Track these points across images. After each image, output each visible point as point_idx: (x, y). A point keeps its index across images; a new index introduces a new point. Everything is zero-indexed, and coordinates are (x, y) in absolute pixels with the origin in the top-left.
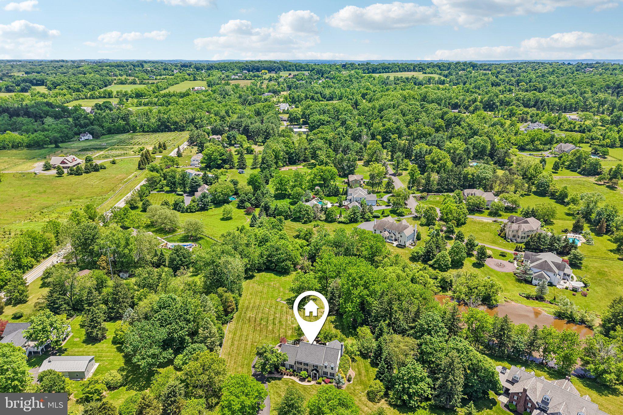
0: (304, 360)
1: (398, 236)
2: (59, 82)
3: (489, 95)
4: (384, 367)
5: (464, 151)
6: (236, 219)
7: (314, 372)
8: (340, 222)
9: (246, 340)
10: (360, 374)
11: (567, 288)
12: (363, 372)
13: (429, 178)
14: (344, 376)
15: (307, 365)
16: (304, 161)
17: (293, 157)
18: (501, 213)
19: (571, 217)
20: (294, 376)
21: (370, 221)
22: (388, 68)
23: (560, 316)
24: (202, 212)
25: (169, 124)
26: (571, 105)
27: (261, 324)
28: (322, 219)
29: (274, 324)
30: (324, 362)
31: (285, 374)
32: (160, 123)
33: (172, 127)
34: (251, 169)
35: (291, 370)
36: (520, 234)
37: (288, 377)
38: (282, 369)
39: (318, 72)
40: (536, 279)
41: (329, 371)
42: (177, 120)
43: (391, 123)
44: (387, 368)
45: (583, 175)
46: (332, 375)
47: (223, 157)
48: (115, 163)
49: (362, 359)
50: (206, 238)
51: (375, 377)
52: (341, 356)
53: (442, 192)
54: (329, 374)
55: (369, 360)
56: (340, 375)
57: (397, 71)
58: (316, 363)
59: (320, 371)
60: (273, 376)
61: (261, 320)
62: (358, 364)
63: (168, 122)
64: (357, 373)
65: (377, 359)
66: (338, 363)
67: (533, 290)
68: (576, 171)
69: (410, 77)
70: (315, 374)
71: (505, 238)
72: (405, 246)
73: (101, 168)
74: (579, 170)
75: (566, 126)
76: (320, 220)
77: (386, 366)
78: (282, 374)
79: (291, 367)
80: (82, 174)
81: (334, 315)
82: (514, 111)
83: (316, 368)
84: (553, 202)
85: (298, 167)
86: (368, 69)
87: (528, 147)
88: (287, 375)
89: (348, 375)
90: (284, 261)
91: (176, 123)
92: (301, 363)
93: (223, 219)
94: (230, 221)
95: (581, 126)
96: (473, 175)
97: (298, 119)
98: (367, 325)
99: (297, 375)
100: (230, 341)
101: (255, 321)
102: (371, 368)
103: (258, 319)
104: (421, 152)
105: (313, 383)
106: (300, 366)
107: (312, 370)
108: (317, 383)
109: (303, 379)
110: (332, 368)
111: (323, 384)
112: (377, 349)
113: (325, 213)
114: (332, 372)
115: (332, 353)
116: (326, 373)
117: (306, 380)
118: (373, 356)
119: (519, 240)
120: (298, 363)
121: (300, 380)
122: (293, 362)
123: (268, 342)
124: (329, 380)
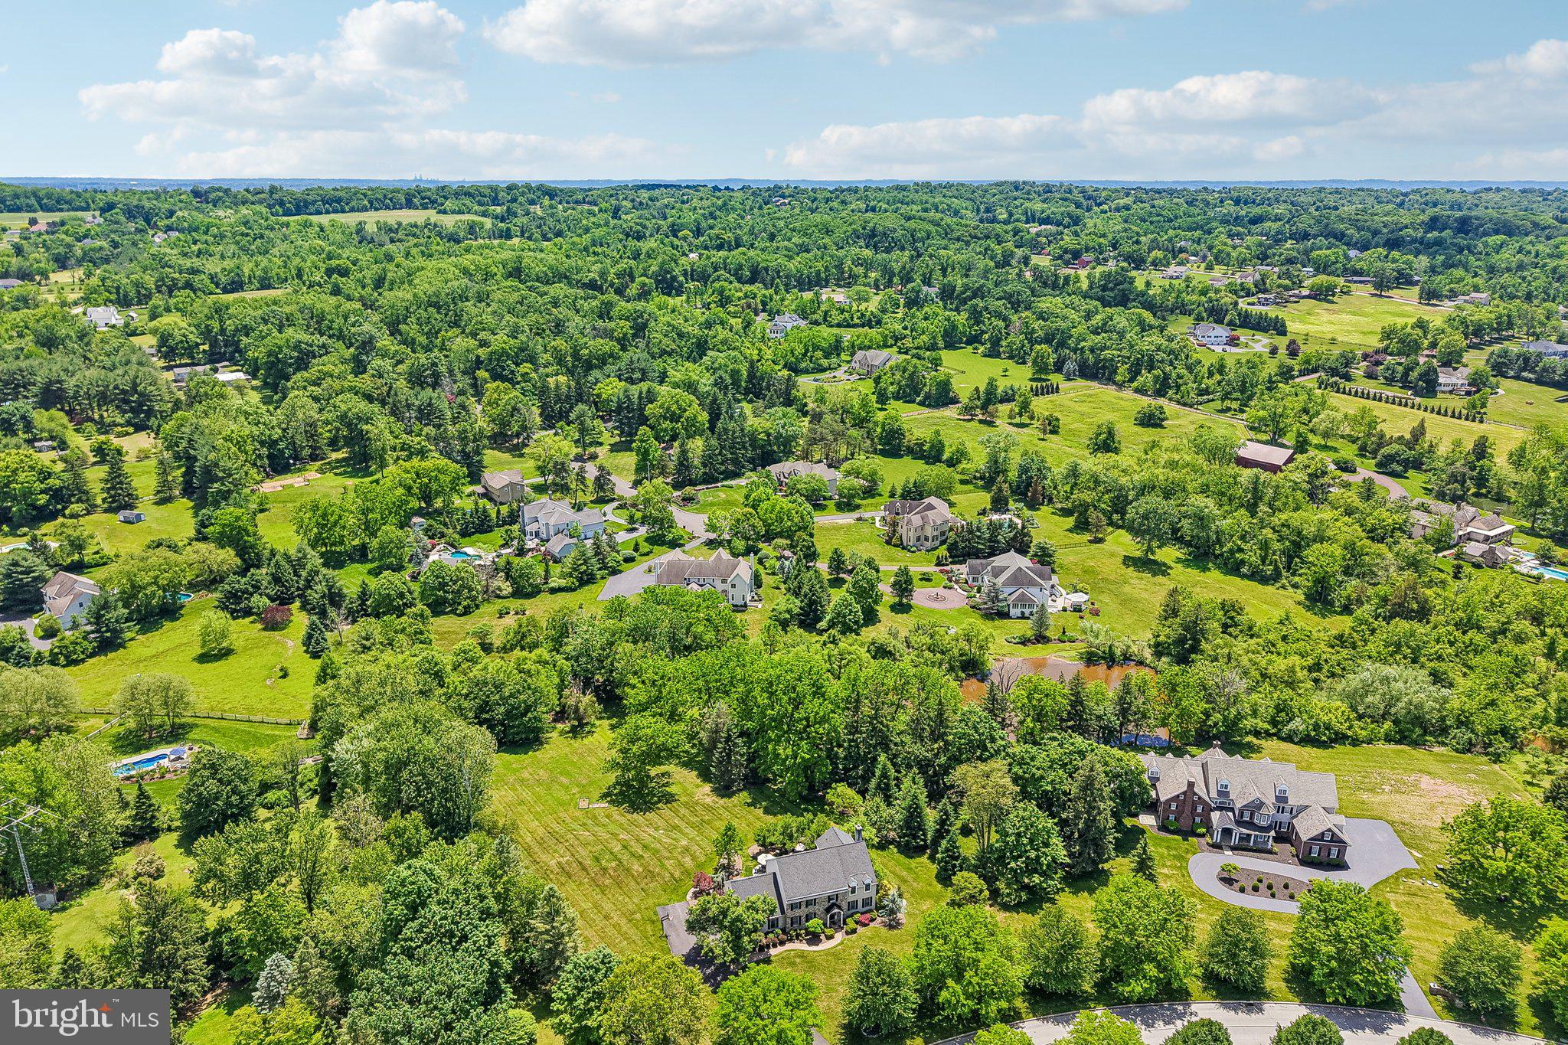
0: (803, 896)
3: (660, 260)
5: (715, 385)
6: (245, 649)
8: (554, 591)
9: (607, 917)
11: (1065, 610)
13: (684, 452)
15: (814, 902)
16: (314, 458)
17: (282, 452)
18: (858, 501)
19: (970, 487)
21: (621, 572)
22: (339, 200)
23: (1090, 659)
24: (111, 655)
26: (818, 273)
28: (504, 593)
34: (156, 503)
35: (778, 931)
36: (929, 532)
38: (757, 937)
39: (130, 214)
40: (1015, 606)
43: (501, 336)
45: (929, 406)
47: (50, 481)
50: (198, 721)
53: (717, 481)
54: (860, 904)
57: (365, 209)
58: (831, 891)
59: (844, 903)
67: (1026, 628)
68: (913, 402)
69: (421, 222)
71: (901, 546)
72: (745, 605)
74: (918, 399)
75: (836, 317)
76: (499, 597)
81: (740, 790)
82: (727, 293)
83: (833, 902)
84: (920, 465)
85: (307, 474)
86: (282, 204)
87: (803, 365)
88: (775, 946)
92: (799, 905)
93: (204, 658)
94: (231, 658)
95: (863, 315)
96: (769, 435)
97: (190, 348)
99: (798, 935)
101: (584, 869)
104: (629, 399)
105: (839, 936)
106: (797, 913)
107: (828, 910)
108: (847, 933)
109: (814, 938)
110: (868, 887)
111: (860, 929)
112: (912, 814)
113: (508, 577)
114: (866, 895)
115: (853, 854)
116: (853, 905)
117: (823, 937)
118: (905, 835)
119: (929, 544)
120: (792, 907)
121: (810, 942)
122: (778, 910)
123: (662, 901)
124: (868, 915)
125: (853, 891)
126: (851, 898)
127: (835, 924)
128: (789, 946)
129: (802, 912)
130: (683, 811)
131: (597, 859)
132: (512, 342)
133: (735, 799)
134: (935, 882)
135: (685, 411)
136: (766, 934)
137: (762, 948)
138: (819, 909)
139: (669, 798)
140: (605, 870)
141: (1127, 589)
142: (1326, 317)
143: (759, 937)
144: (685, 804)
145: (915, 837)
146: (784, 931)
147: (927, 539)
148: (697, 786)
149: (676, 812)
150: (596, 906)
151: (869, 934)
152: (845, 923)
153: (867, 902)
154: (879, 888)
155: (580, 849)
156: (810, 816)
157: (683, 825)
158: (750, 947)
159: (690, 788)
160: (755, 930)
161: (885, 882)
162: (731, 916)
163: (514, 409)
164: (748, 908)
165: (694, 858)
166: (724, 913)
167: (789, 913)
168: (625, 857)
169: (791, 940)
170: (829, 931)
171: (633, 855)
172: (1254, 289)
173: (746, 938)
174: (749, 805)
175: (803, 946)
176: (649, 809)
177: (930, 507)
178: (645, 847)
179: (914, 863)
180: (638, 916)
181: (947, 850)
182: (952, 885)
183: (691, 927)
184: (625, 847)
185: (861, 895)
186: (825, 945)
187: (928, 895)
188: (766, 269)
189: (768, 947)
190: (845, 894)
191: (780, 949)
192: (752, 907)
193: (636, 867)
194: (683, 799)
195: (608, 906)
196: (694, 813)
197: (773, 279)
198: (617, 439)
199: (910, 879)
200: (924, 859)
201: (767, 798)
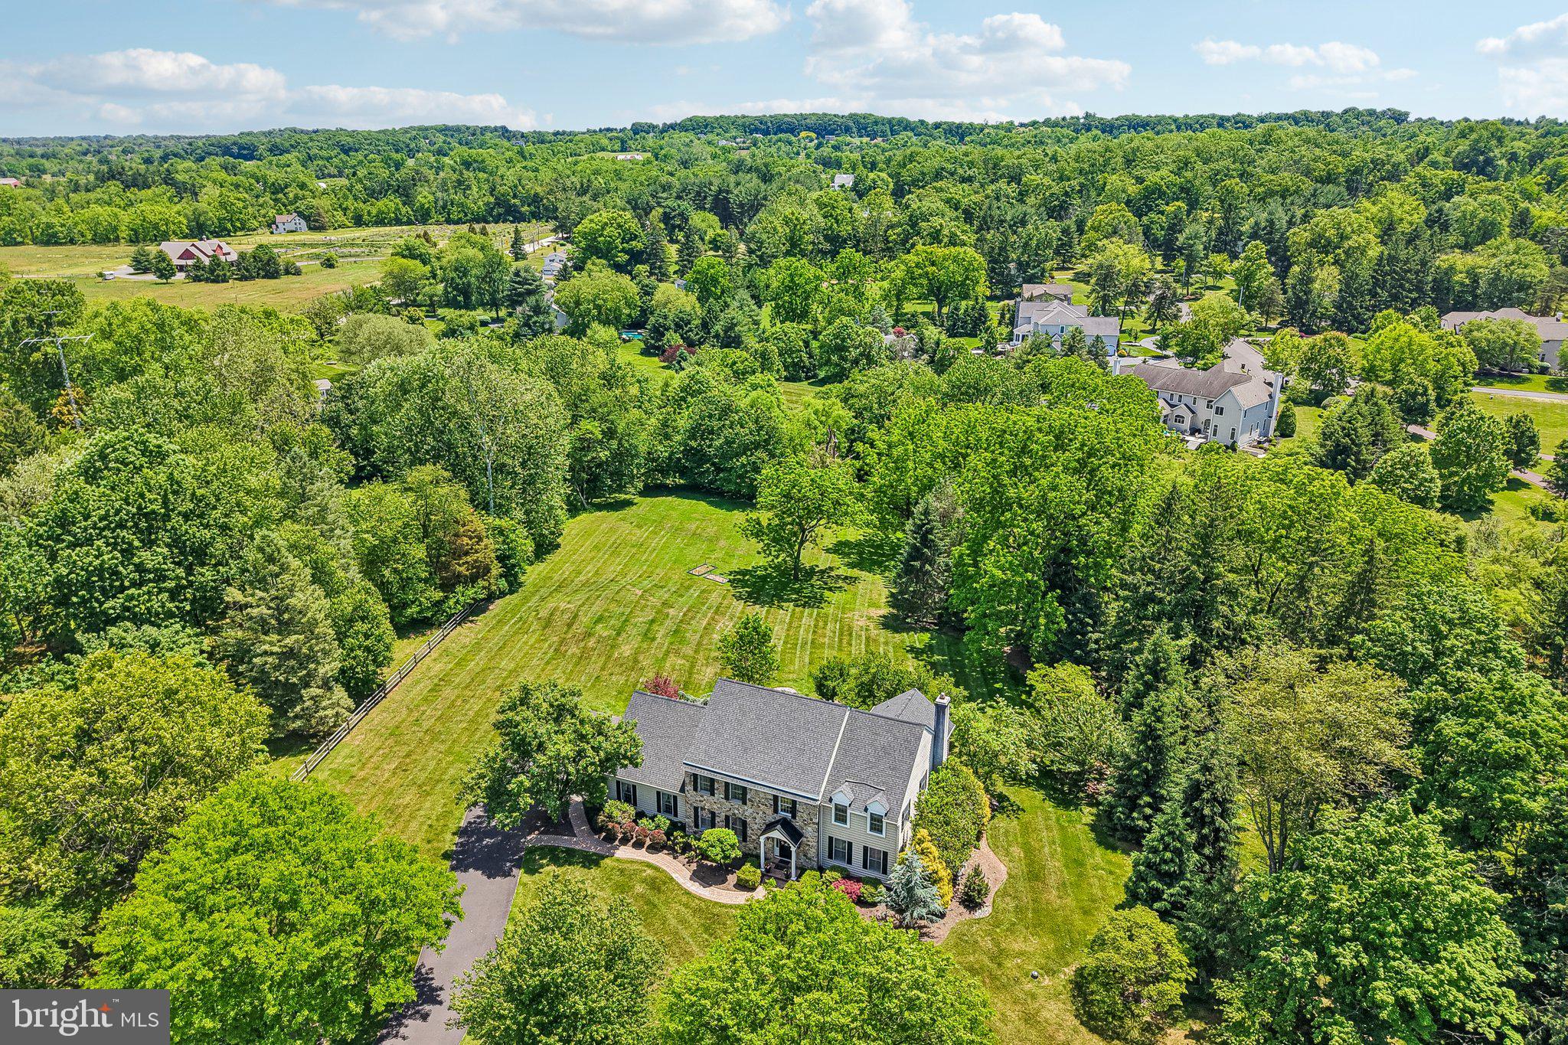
0: (726, 767)
1: (1204, 413)
2: (287, 145)
4: (1180, 838)
7: (777, 834)
10: (1035, 874)
12: (1055, 865)
13: (1306, 280)
14: (944, 873)
15: (741, 794)
20: (672, 851)
25: (517, 202)
27: (589, 635)
29: (648, 636)
30: (834, 782)
31: (625, 841)
32: (492, 200)
33: (525, 208)
35: (664, 821)
37: (642, 855)
38: (617, 811)
41: (856, 833)
42: (539, 189)
44: (1198, 847)
46: (878, 861)
47: (634, 243)
48: (331, 266)
49: (1049, 806)
51: (1122, 897)
52: (935, 767)
54: (858, 856)
55: (1088, 815)
56: (920, 864)
58: (790, 786)
59: (809, 831)
60: (564, 842)
61: (600, 620)
62: (1026, 829)
63: (515, 196)
64: (1021, 868)
65: (1133, 805)
66: (912, 793)
70: (785, 852)
73: (287, 272)
77: (1192, 838)
78: (610, 838)
79: (666, 803)
80: (225, 281)
81: (924, 629)
83: (787, 818)
88: (638, 845)
89: (966, 871)
90: (745, 449)
91: (536, 199)
92: (711, 786)
98: (1078, 661)
99: (686, 848)
100: (426, 685)
102: (1099, 851)
103: (585, 620)
106: (707, 801)
107: (768, 827)
110: (876, 823)
114: (875, 841)
116: (839, 850)
117: (733, 877)
120: (696, 782)
121: (700, 874)
124: (858, 888)
125: (841, 814)
126: (841, 832)
128: (660, 859)
129: (716, 803)
131: (598, 620)
133: (900, 637)
138: (754, 815)
159: (858, 604)
167: (691, 796)
168: (632, 633)
174: (912, 650)
175: (681, 874)
185: (859, 835)
189: (625, 839)
191: (638, 855)
193: (626, 648)
194: (830, 609)
196: (818, 629)
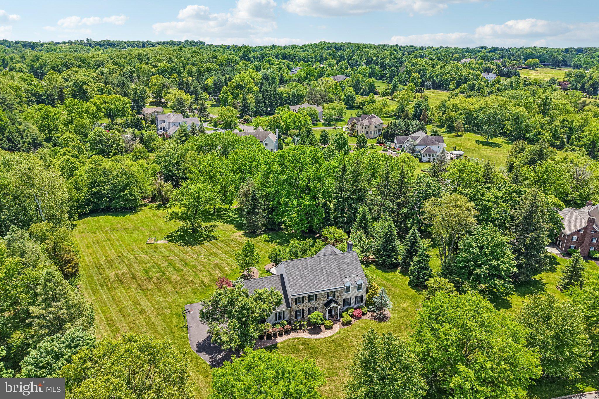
0: (307, 290)
7: (334, 305)
11: (451, 159)
15: (315, 298)
18: (333, 123)
29: (178, 270)
30: (342, 280)
35: (285, 322)
36: (373, 129)
38: (266, 327)
40: (425, 155)
54: (353, 301)
58: (332, 287)
59: (340, 300)
74: (360, 92)
79: (279, 316)
81: (262, 234)
83: (331, 299)
88: (281, 335)
92: (302, 300)
96: (288, 94)
99: (301, 326)
101: (135, 278)
103: (139, 274)
104: (220, 81)
105: (337, 327)
106: (301, 306)
107: (327, 305)
108: (344, 324)
109: (315, 328)
110: (360, 287)
111: (354, 322)
112: (386, 241)
113: (141, 141)
114: (359, 293)
115: (347, 260)
116: (347, 302)
117: (322, 327)
118: (382, 256)
119: (372, 136)
120: (296, 301)
121: (312, 332)
122: (283, 302)
123: (190, 300)
124: (360, 310)
125: (348, 289)
126: (346, 296)
127: (332, 316)
128: (293, 335)
129: (305, 306)
130: (220, 245)
131: (147, 272)
132: (168, 65)
133: (258, 238)
134: (408, 288)
135: (247, 85)
136: (274, 325)
137: (269, 337)
138: (319, 303)
139: (212, 238)
140: (150, 279)
141: (481, 152)
142: (534, 74)
143: (268, 327)
144: (223, 242)
145: (390, 256)
146: (289, 322)
147: (371, 133)
148: (233, 232)
149: (216, 246)
150: (136, 304)
151: (362, 325)
152: (341, 316)
153: (359, 299)
154: (369, 287)
155: (136, 266)
156: (311, 241)
157: (218, 252)
158: (256, 335)
159: (228, 233)
160: (263, 321)
161: (374, 283)
162: (239, 304)
163: (164, 85)
164: (256, 299)
165: (222, 271)
166: (232, 302)
167: (294, 307)
168: (169, 271)
169: (295, 330)
170: (328, 323)
171: (175, 269)
172: (501, 65)
173: (252, 326)
174: (267, 241)
175: (306, 335)
176: (196, 244)
177: (373, 117)
178: (186, 264)
179: (390, 275)
180: (167, 311)
181: (419, 262)
182: (426, 287)
183: (205, 317)
184: (170, 264)
185: (354, 293)
186: (325, 334)
187: (407, 297)
188: (290, 56)
189: (275, 335)
190: (341, 291)
191: (285, 337)
192: (260, 299)
193: (175, 277)
194: (222, 238)
195: (145, 304)
196: (229, 246)
197: (292, 59)
198: (215, 103)
199: (388, 286)
200: (397, 273)
201: (281, 238)
